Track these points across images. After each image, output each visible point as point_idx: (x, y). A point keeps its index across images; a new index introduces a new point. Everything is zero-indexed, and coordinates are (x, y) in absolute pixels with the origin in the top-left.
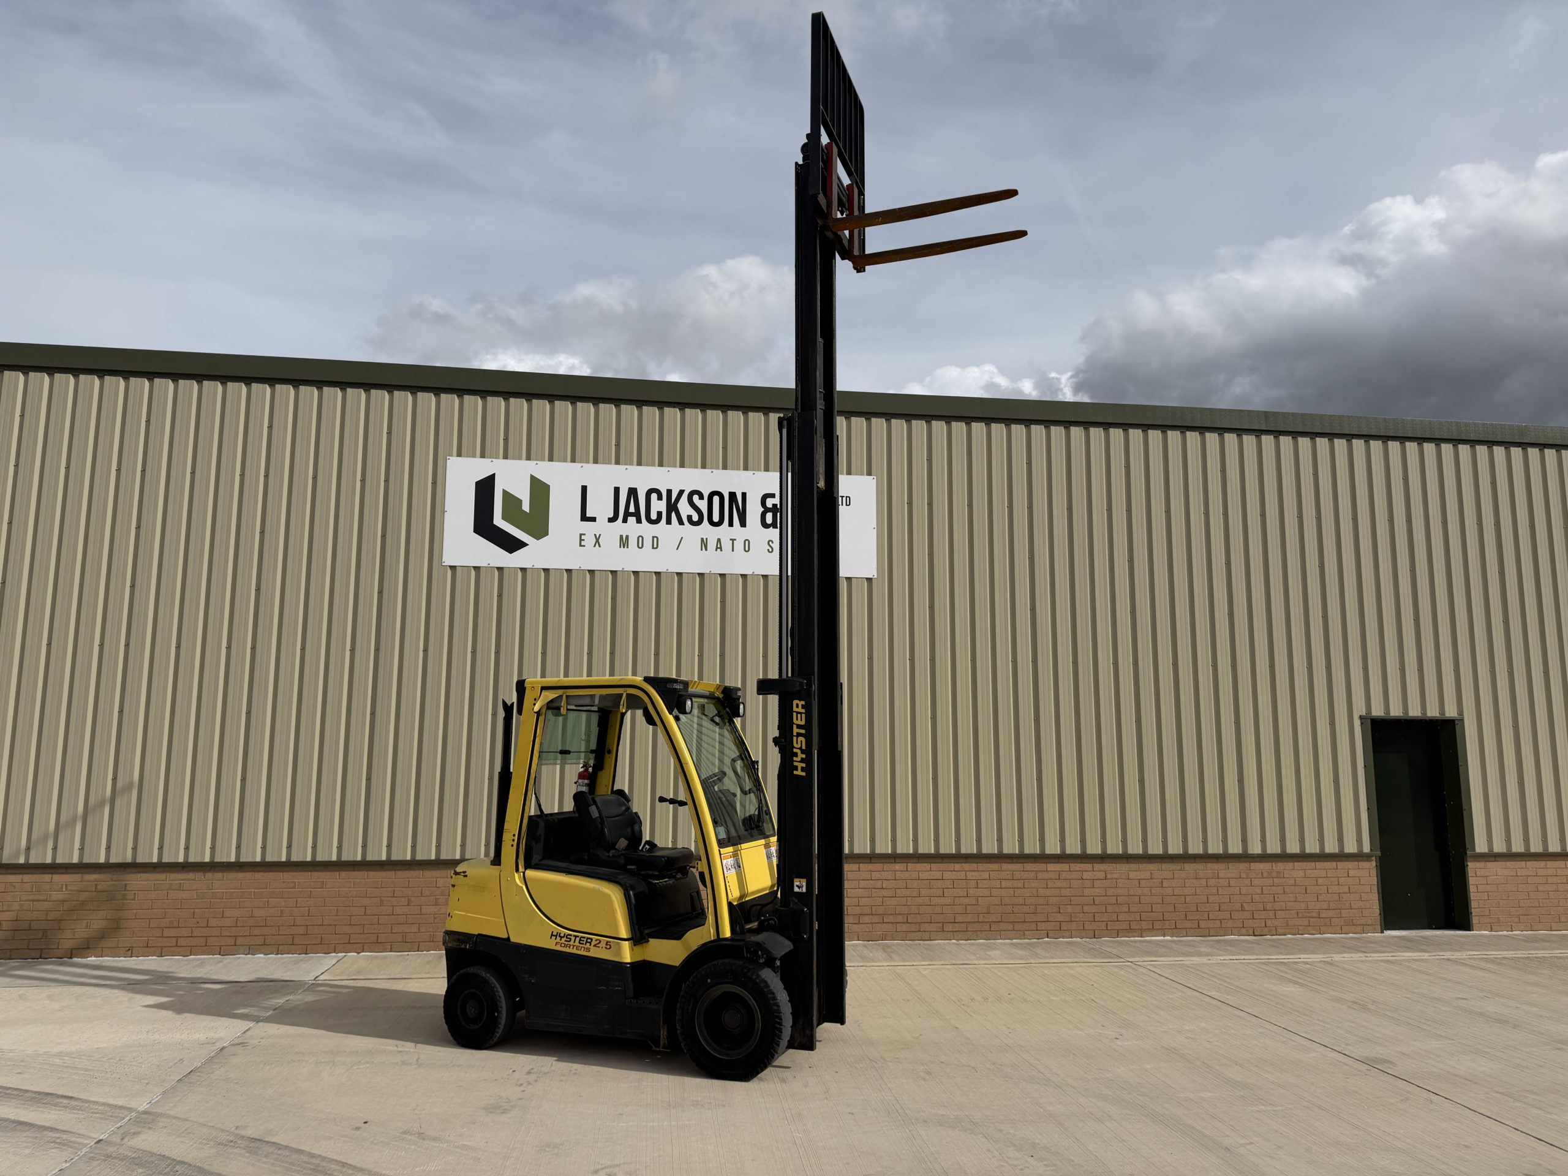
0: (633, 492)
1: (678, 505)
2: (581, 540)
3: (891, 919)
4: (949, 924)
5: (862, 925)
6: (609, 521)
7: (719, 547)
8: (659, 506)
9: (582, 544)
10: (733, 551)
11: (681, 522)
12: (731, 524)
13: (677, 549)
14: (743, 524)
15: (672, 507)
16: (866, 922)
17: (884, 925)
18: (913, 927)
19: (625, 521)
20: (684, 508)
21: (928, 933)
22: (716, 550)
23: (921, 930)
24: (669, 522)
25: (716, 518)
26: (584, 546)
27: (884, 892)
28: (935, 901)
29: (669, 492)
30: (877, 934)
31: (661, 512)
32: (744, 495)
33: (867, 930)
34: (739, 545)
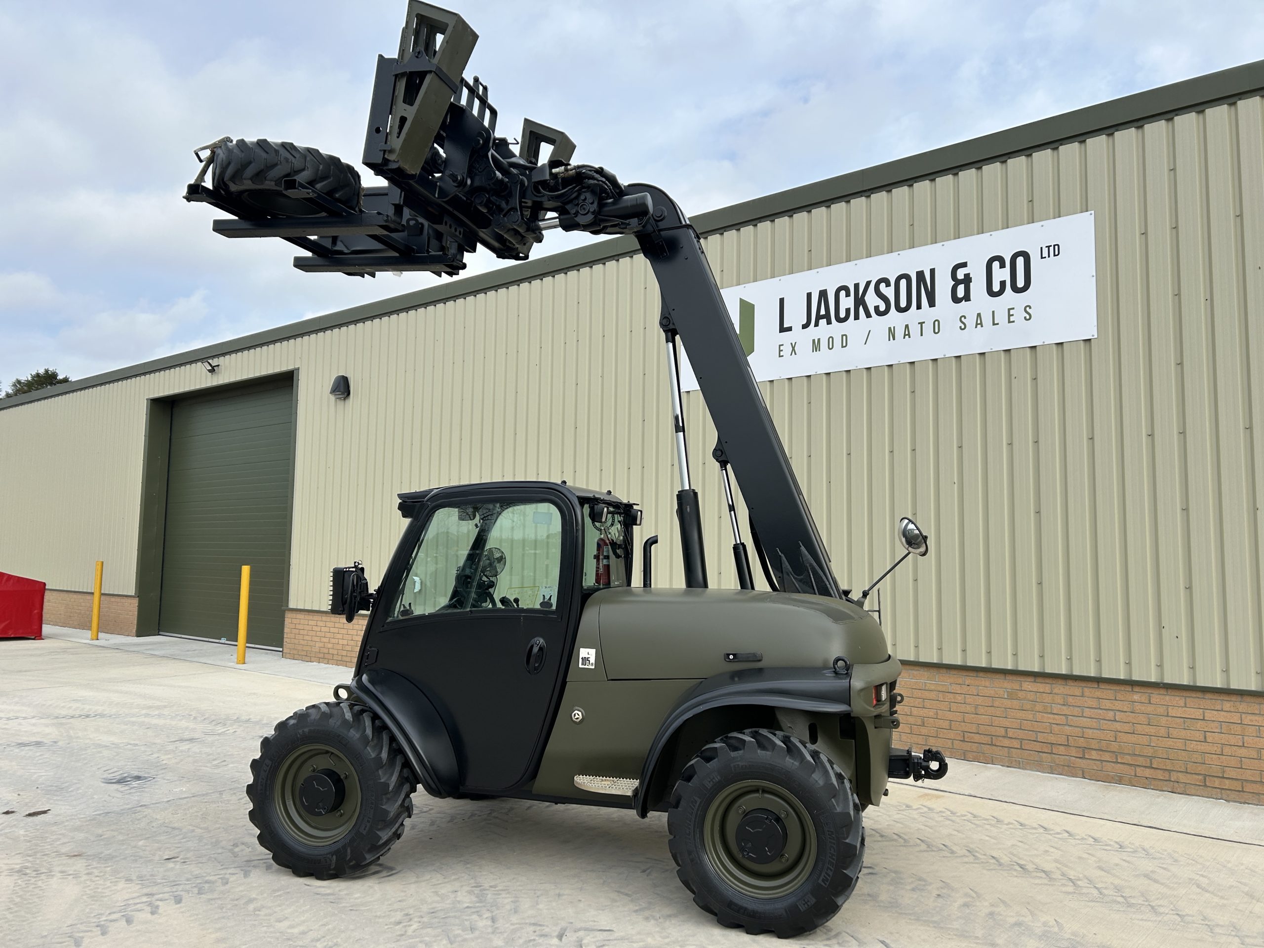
0: (823, 294)
1: (866, 298)
2: (780, 351)
3: (1128, 759)
4: (1216, 779)
5: (1088, 761)
6: (803, 328)
7: (907, 334)
8: (847, 302)
9: (781, 355)
10: (922, 335)
11: (868, 315)
12: (919, 307)
13: (865, 344)
14: (932, 303)
15: (860, 301)
16: (1094, 758)
17: (1119, 765)
18: (1160, 775)
19: (816, 325)
20: (872, 300)
21: (1181, 785)
22: (904, 338)
23: (1172, 780)
24: (857, 317)
25: (903, 304)
26: (782, 356)
27: (1118, 726)
28: (1192, 746)
29: (857, 286)
30: (1109, 775)
31: (849, 309)
32: (932, 271)
33: (1095, 768)
34: (928, 328)
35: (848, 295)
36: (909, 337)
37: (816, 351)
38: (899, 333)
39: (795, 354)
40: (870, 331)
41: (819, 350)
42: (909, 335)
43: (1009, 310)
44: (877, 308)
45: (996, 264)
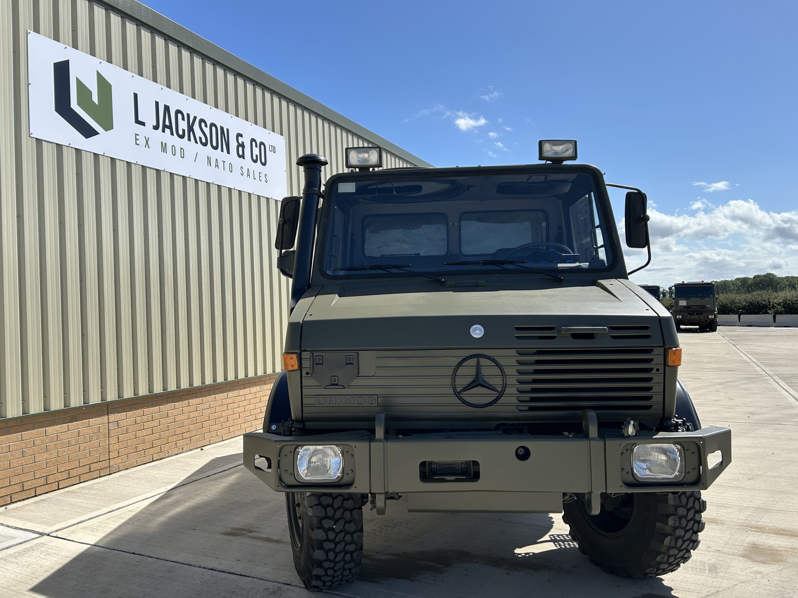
0: (167, 108)
1: (194, 128)
2: (136, 139)
6: (152, 128)
8: (183, 125)
9: (137, 143)
10: (224, 170)
11: (196, 142)
12: (222, 151)
13: (195, 161)
14: (228, 152)
15: (191, 128)
19: (163, 131)
20: (197, 131)
22: (216, 167)
24: (189, 139)
25: (215, 144)
26: (138, 145)
29: (188, 116)
31: (185, 130)
32: (228, 130)
34: (227, 166)
35: (183, 119)
36: (218, 168)
37: (164, 152)
38: (213, 162)
39: (149, 148)
40: (197, 153)
41: (166, 153)
42: (218, 166)
43: (260, 173)
44: (200, 138)
45: (254, 143)
